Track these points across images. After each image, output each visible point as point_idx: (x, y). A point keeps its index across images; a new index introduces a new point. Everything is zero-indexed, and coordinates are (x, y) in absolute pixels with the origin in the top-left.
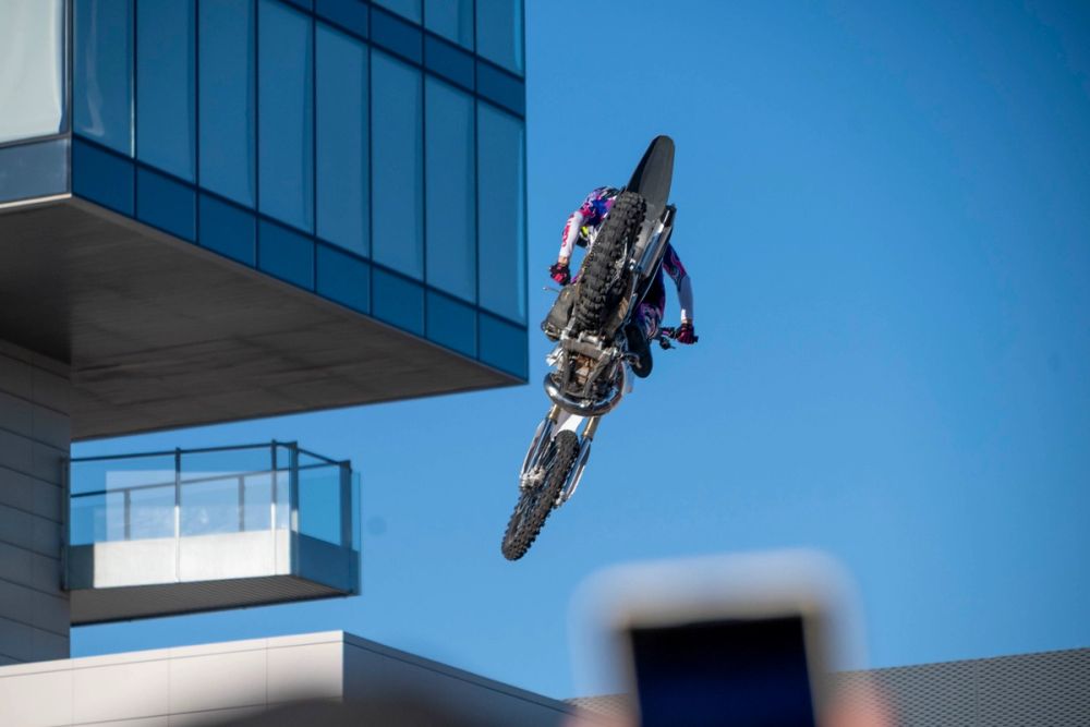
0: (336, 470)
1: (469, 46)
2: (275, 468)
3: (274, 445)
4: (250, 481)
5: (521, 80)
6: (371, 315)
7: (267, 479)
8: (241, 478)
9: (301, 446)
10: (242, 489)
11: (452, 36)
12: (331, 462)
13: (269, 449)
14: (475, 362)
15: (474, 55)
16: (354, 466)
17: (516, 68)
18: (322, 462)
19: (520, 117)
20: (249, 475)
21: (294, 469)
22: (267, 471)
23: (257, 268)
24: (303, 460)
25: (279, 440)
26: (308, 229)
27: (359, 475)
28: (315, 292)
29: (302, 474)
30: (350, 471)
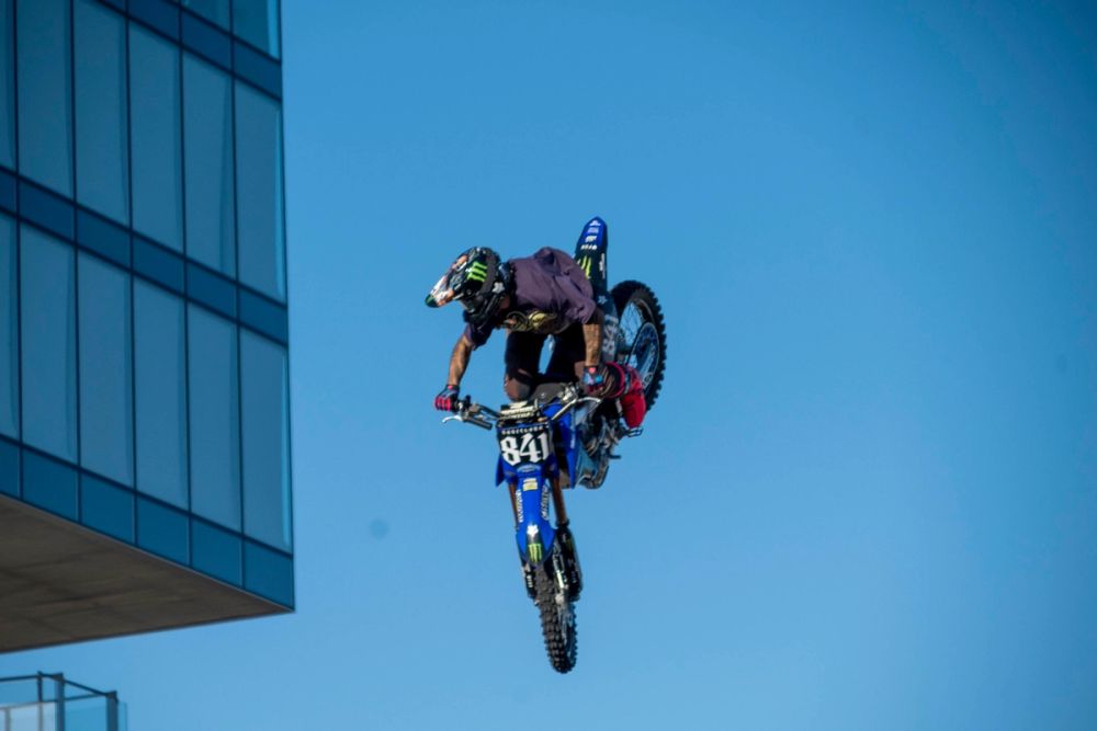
0: (102, 701)
1: (231, 273)
2: (41, 699)
3: (40, 676)
4: (16, 713)
5: (284, 307)
6: (136, 545)
7: (33, 711)
8: (7, 710)
9: (67, 677)
10: (8, 721)
11: (214, 264)
12: (97, 693)
13: (35, 681)
14: (241, 591)
15: (236, 283)
16: (120, 697)
17: (279, 295)
18: (90, 693)
19: (283, 344)
20: (14, 707)
21: (60, 701)
22: (32, 703)
23: (21, 499)
24: (69, 691)
25: (45, 671)
26: (72, 459)
27: (126, 705)
28: (80, 522)
29: (69, 706)
30: (116, 701)
